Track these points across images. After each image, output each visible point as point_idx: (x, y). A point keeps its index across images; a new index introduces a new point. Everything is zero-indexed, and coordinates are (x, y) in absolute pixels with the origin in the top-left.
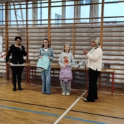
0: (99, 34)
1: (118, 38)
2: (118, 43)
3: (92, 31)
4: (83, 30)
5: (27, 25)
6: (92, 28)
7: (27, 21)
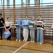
0: (38, 12)
1: (48, 14)
2: (48, 16)
3: (35, 10)
4: (31, 10)
5: (4, 8)
6: (35, 9)
7: (4, 6)
